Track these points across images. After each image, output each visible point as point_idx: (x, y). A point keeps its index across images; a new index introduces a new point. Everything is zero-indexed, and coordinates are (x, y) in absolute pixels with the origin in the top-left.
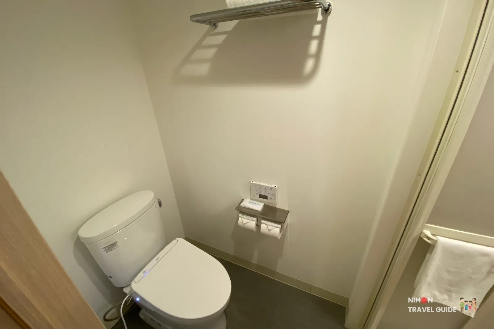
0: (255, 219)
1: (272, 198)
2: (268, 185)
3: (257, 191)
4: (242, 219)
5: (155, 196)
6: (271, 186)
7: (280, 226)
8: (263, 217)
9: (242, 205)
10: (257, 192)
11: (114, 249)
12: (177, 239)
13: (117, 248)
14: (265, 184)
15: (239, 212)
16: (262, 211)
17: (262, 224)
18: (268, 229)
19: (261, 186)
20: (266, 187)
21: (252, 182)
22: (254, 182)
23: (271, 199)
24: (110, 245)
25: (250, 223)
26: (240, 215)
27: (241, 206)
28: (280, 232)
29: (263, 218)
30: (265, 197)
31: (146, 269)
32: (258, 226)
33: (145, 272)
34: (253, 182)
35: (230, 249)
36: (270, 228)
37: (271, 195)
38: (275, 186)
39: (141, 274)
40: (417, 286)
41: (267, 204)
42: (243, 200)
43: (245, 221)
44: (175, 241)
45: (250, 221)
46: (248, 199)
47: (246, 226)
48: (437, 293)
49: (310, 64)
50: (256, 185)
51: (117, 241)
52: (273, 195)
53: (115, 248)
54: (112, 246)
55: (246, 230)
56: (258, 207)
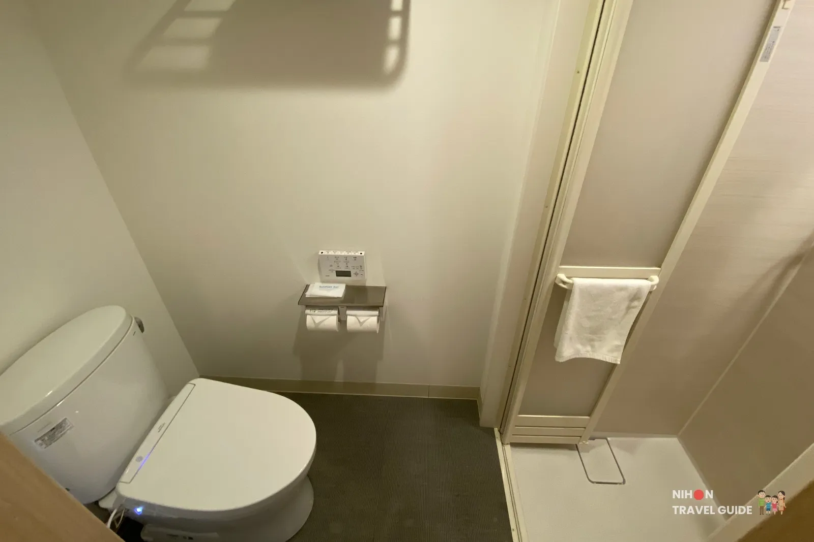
0: (335, 312)
1: (358, 272)
2: (350, 254)
3: (331, 266)
4: (313, 316)
5: (129, 316)
6: (354, 255)
7: (377, 313)
8: (348, 305)
9: (308, 294)
10: (331, 268)
11: (62, 436)
12: (192, 382)
13: (68, 432)
14: (344, 253)
15: (304, 307)
16: (344, 297)
17: (349, 318)
18: (359, 321)
19: (337, 257)
20: (346, 257)
21: (320, 253)
22: (325, 253)
23: (356, 274)
24: (52, 430)
25: (327, 320)
26: (308, 311)
27: (306, 296)
28: (378, 323)
29: (347, 307)
30: (347, 274)
31: (140, 453)
32: (342, 322)
33: (140, 459)
34: (322, 253)
35: (294, 373)
36: (362, 320)
37: (355, 269)
38: (361, 254)
39: (133, 465)
40: (558, 345)
41: (351, 284)
42: (307, 287)
43: (318, 319)
44: (188, 387)
45: (324, 317)
46: (316, 283)
47: (322, 326)
48: (579, 347)
49: (392, 55)
50: (328, 256)
51: (66, 419)
52: (359, 268)
53: (64, 434)
54: (54, 433)
55: (323, 334)
56: (337, 291)
